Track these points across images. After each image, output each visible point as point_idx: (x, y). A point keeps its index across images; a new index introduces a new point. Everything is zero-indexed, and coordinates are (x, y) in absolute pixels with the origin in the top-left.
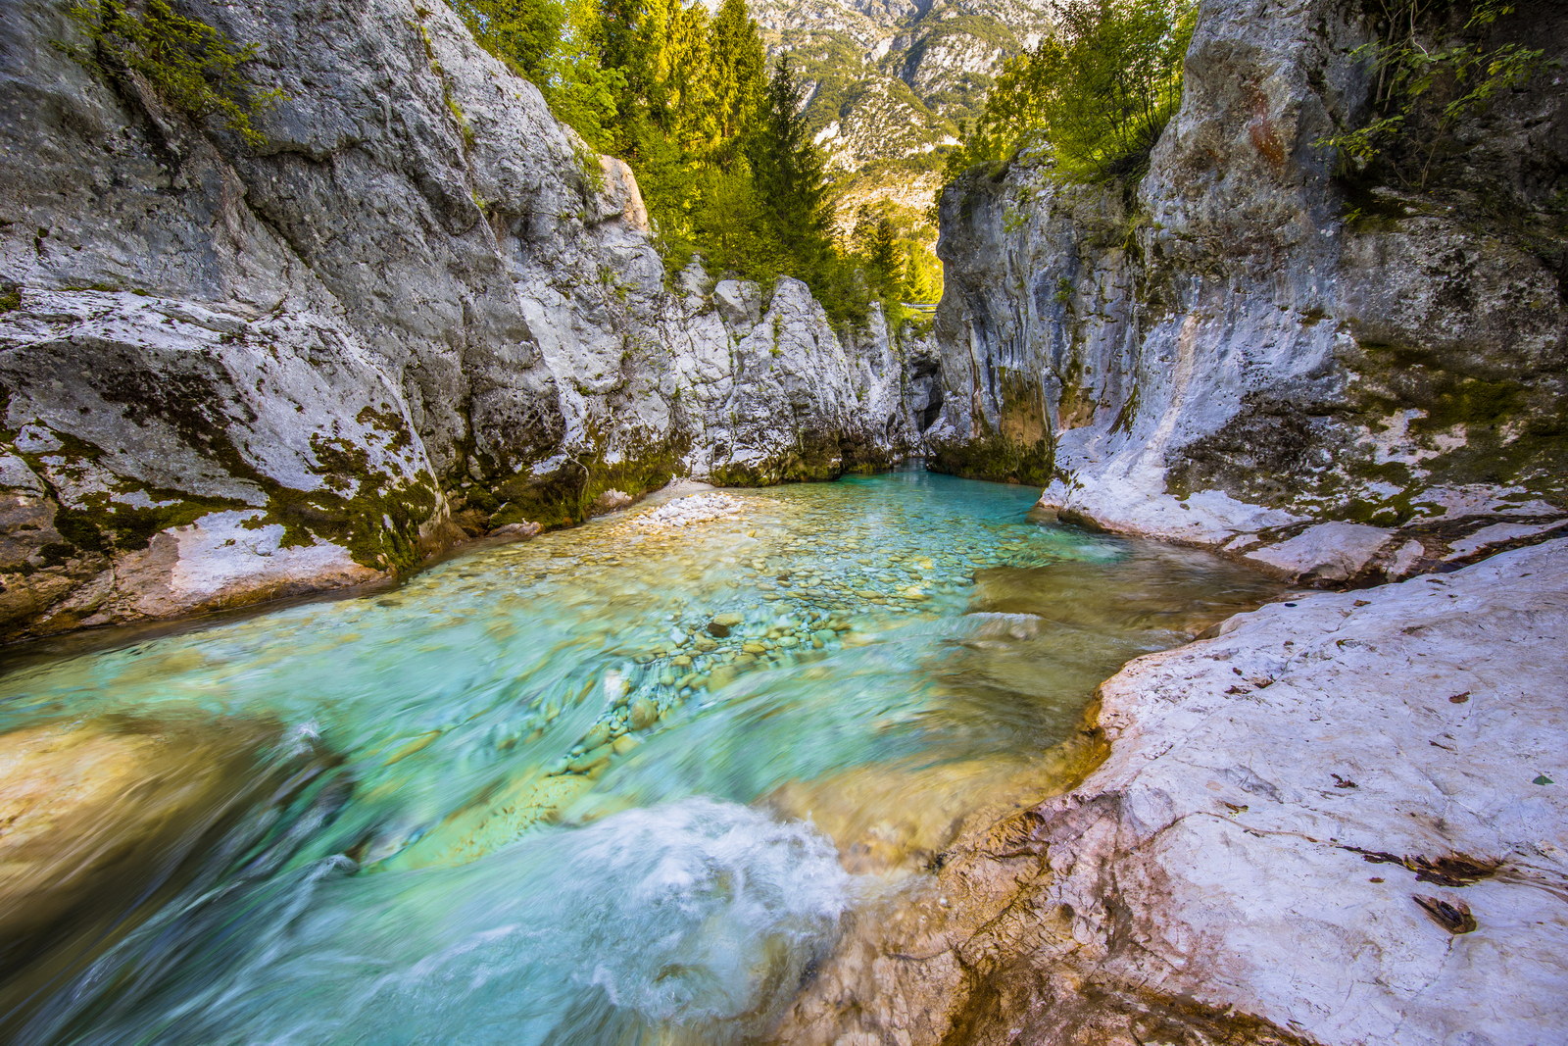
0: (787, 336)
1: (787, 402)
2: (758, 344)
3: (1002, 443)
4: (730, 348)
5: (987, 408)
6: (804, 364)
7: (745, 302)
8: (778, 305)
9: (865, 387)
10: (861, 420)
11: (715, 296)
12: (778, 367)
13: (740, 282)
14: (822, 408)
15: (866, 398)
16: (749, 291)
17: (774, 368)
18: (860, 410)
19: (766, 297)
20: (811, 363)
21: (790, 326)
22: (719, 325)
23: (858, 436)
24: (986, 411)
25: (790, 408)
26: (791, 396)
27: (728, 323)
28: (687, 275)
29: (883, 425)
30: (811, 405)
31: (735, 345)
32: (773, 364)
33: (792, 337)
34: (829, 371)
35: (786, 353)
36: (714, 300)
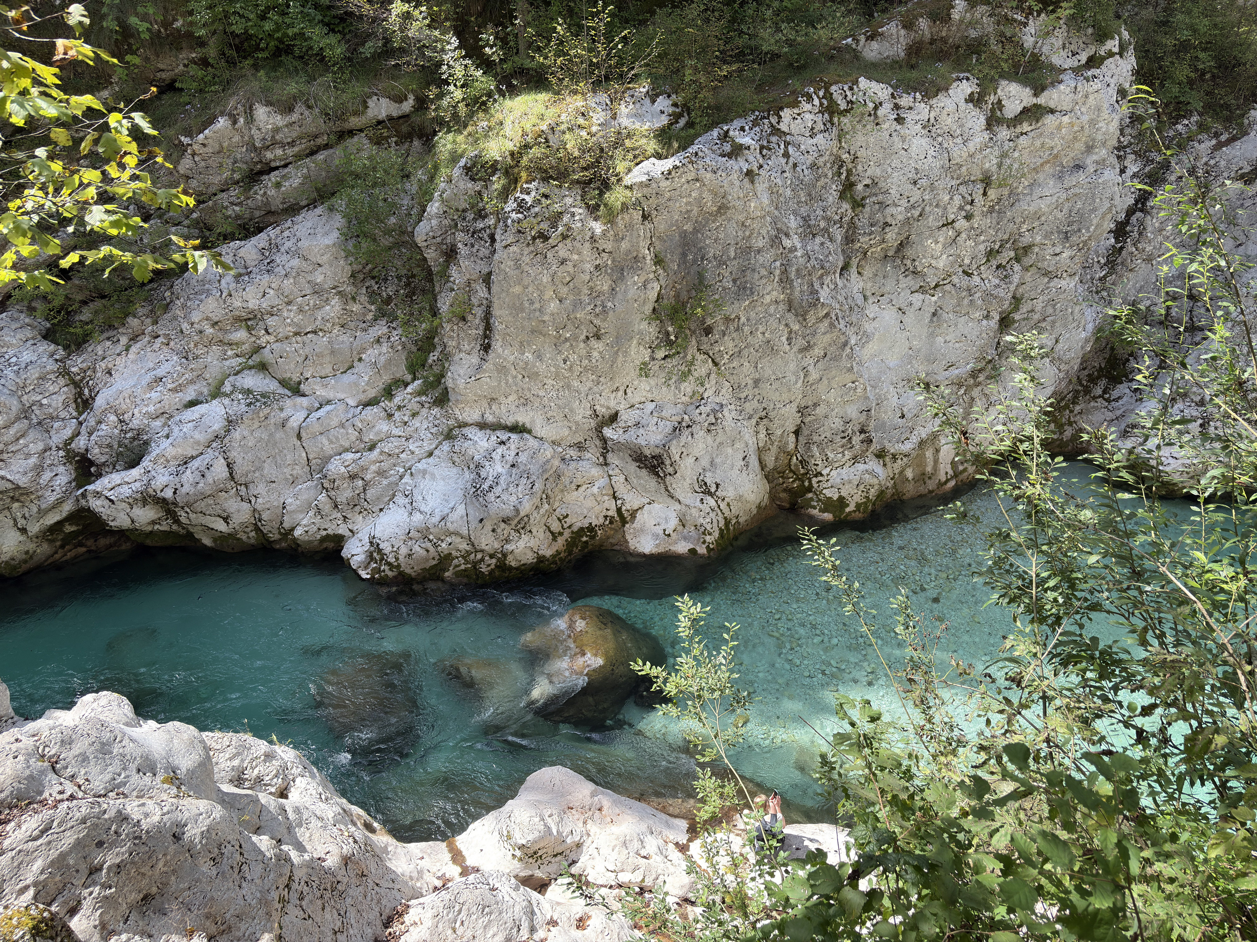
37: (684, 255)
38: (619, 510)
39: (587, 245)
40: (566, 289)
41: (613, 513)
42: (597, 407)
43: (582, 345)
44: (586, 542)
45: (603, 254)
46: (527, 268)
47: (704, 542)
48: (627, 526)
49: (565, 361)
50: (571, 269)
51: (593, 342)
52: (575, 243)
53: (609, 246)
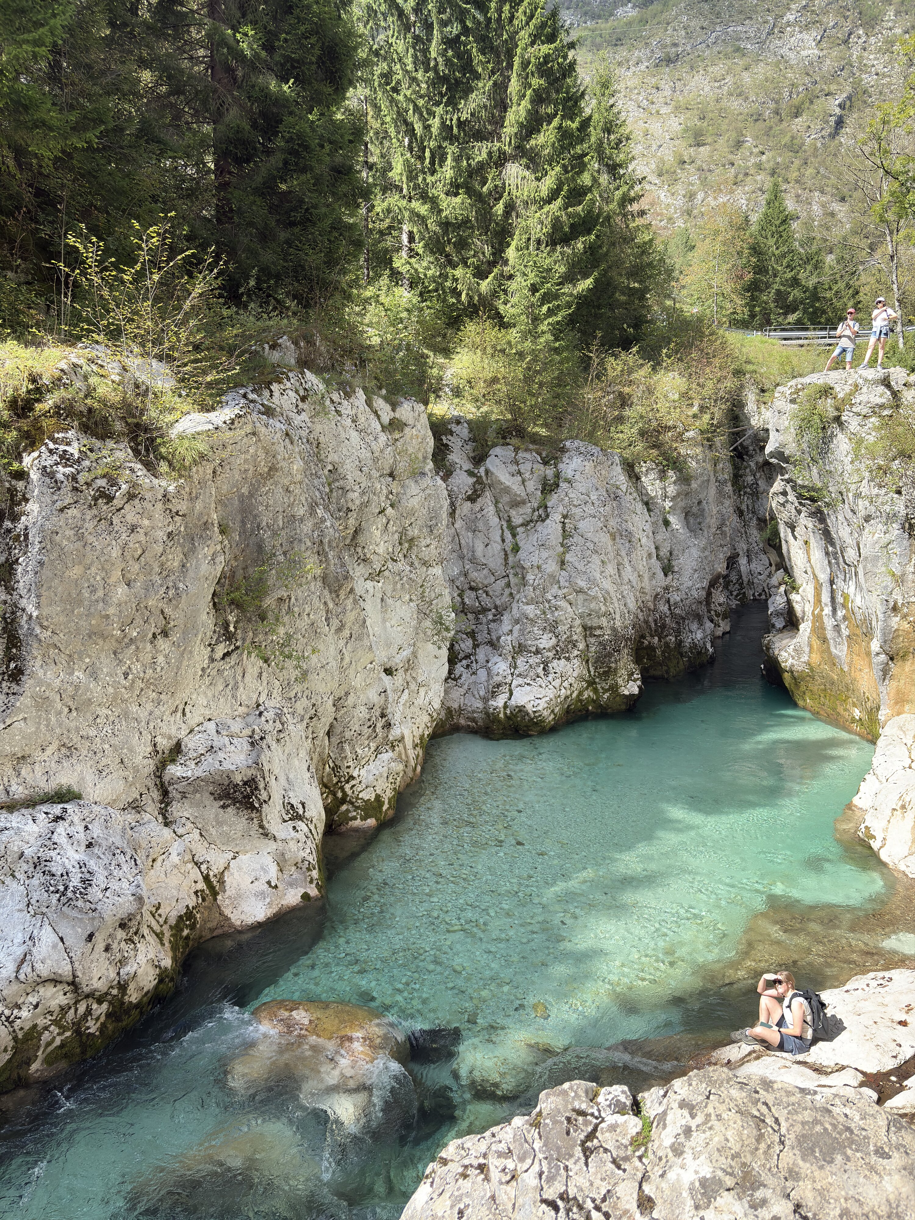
0: (577, 539)
1: (578, 622)
2: (545, 554)
3: (848, 680)
4: (503, 541)
5: (830, 634)
6: (598, 576)
7: (523, 481)
8: (567, 495)
9: (675, 553)
10: (668, 601)
11: (487, 472)
12: (567, 584)
13: (517, 450)
14: (618, 624)
15: (676, 569)
16: (528, 466)
17: (562, 584)
18: (666, 588)
19: (550, 472)
20: (607, 573)
21: (581, 525)
22: (491, 510)
23: (664, 626)
24: (829, 637)
25: (579, 630)
26: (581, 617)
27: (500, 505)
28: (449, 437)
29: (701, 602)
30: (605, 624)
31: (510, 536)
32: (561, 579)
33: (583, 540)
34: (627, 565)
35: (576, 564)
36: (484, 478)
37: (243, 523)
38: (206, 878)
39: (159, 506)
40: (137, 566)
41: (201, 885)
42: (159, 739)
43: (149, 647)
44: (187, 937)
45: (177, 518)
46: (91, 539)
47: (311, 882)
48: (219, 897)
49: (126, 675)
50: (142, 538)
51: (160, 641)
52: (145, 504)
53: (183, 507)
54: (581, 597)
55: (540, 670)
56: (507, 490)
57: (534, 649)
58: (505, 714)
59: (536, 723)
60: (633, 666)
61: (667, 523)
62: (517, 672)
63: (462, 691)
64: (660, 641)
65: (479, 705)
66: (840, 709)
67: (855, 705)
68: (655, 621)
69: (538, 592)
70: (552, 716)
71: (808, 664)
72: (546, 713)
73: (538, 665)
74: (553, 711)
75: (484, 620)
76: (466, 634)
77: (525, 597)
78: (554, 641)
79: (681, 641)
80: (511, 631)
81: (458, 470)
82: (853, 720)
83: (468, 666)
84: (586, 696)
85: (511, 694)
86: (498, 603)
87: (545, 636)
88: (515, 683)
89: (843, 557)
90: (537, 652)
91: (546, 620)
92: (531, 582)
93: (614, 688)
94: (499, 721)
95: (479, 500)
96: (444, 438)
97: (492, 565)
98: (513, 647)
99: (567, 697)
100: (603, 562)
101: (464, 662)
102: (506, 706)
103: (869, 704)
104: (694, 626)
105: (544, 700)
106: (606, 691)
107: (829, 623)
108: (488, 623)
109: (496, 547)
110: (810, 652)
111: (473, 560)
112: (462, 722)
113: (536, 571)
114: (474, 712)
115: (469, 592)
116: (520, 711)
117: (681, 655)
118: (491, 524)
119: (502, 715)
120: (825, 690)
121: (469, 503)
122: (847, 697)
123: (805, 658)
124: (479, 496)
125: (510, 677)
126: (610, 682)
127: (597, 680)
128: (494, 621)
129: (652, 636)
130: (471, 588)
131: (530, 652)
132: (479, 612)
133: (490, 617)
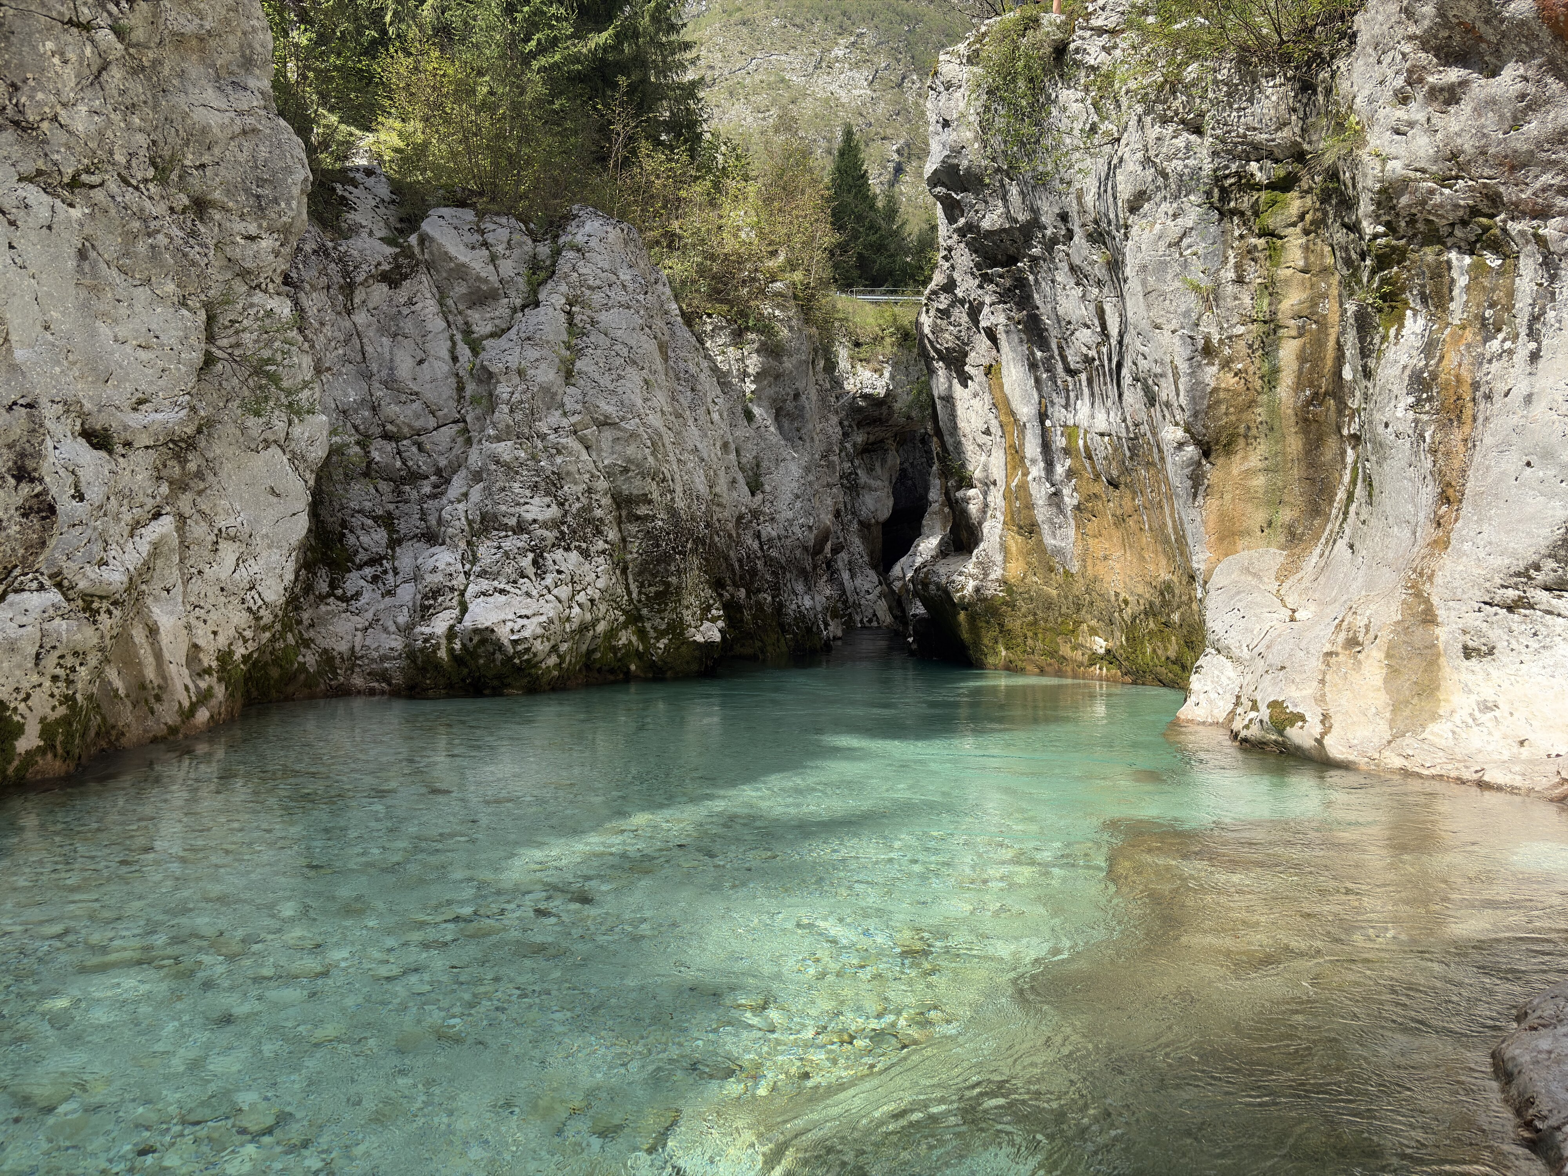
0: (596, 338)
1: (602, 484)
2: (532, 354)
3: (1079, 588)
4: (455, 359)
5: (1042, 513)
6: (639, 402)
7: (493, 259)
8: (574, 269)
9: (765, 464)
10: (758, 536)
11: (422, 241)
12: (579, 407)
13: (481, 215)
14: (680, 504)
15: (767, 488)
16: (503, 234)
17: (568, 407)
18: (756, 514)
19: (544, 250)
20: (654, 402)
21: (603, 317)
22: (429, 306)
23: (754, 572)
24: (1040, 518)
25: (606, 501)
26: (609, 475)
27: (450, 302)
28: (351, 188)
29: (806, 549)
30: (655, 496)
31: (468, 352)
32: (566, 399)
33: (608, 342)
34: (690, 422)
35: (596, 376)
36: (417, 250)
54: (608, 434)
55: (526, 562)
56: (461, 272)
57: (513, 522)
58: (451, 651)
59: (519, 669)
60: (709, 592)
61: (749, 416)
62: (477, 569)
63: (360, 622)
64: (748, 596)
65: (397, 643)
66: (1066, 650)
67: (1093, 632)
68: (740, 561)
69: (518, 416)
70: (553, 660)
71: (1004, 582)
72: (540, 647)
73: (522, 552)
74: (554, 649)
75: (414, 495)
76: (375, 519)
77: (494, 425)
78: (554, 511)
79: (781, 605)
80: (466, 495)
81: (364, 235)
82: (1094, 659)
83: (375, 579)
84: (623, 641)
85: (464, 609)
86: (443, 462)
87: (536, 500)
88: (472, 589)
89: (1064, 358)
90: (521, 528)
91: (538, 472)
92: (505, 396)
93: (676, 629)
94: (437, 666)
95: (406, 284)
96: (339, 187)
97: (429, 395)
98: (470, 523)
99: (584, 628)
100: (646, 382)
101: (368, 571)
102: (451, 634)
103: (1128, 612)
104: (800, 588)
105: (535, 620)
106: (661, 634)
107: (1040, 492)
108: (422, 500)
109: (441, 367)
110: (1005, 561)
111: (390, 383)
112: (358, 681)
113: (516, 380)
114: (383, 658)
115: (379, 443)
116: (483, 642)
117: (782, 626)
118: (430, 326)
119: (442, 654)
120: (1035, 623)
121: (384, 287)
122: (1078, 624)
123: (996, 573)
124: (405, 277)
125: (462, 578)
126: (668, 616)
127: (645, 611)
128: (434, 496)
129: (736, 586)
130: (387, 436)
131: (506, 527)
132: (403, 481)
133: (427, 489)
